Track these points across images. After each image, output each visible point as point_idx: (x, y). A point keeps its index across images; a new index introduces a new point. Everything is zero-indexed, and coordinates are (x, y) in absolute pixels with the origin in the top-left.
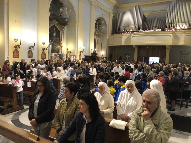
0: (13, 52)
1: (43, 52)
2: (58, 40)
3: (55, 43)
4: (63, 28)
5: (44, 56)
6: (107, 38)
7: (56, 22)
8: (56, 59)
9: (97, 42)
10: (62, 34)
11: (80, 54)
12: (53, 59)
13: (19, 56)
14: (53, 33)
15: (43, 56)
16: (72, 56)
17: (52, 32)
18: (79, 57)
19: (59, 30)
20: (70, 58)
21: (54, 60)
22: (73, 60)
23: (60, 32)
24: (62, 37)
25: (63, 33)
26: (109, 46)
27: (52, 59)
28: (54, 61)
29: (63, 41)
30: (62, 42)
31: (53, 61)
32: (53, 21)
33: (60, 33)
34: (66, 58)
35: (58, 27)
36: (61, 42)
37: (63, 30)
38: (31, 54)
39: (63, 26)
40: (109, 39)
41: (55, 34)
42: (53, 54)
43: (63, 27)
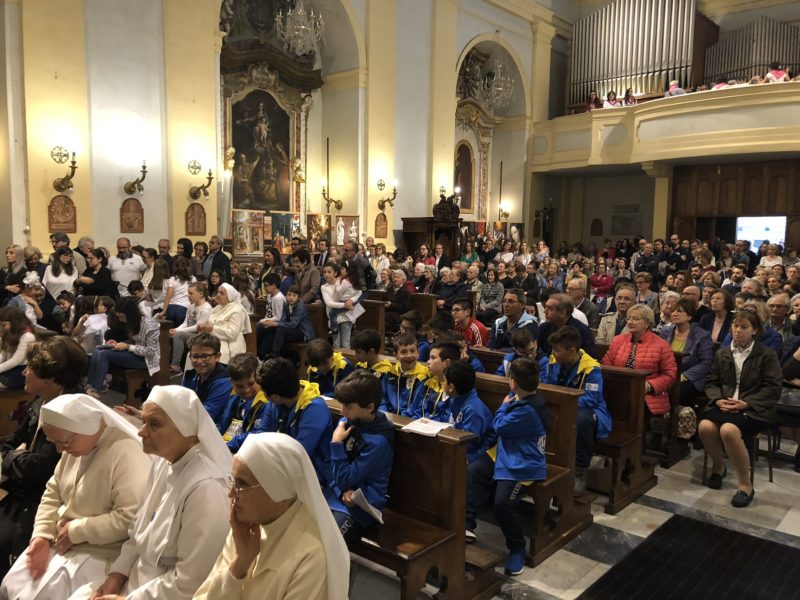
0: (50, 207)
1: (192, 206)
2: (280, 154)
3: (268, 167)
4: (303, 100)
5: (196, 222)
6: (527, 136)
7: (267, 75)
8: (257, 234)
9: (476, 156)
10: (299, 129)
11: (381, 212)
12: (246, 235)
13: (75, 223)
14: (255, 124)
15: (193, 221)
16: (341, 223)
17: (252, 119)
18: (376, 225)
19: (283, 108)
20: (328, 232)
21: (248, 241)
22: (346, 237)
23: (288, 118)
24: (299, 142)
25: (303, 123)
26: (537, 175)
27: (240, 234)
28: (248, 245)
29: (302, 156)
30: (300, 163)
31: (243, 245)
32: (254, 73)
33: (291, 120)
34: (309, 229)
35: (280, 98)
36: (294, 162)
37: (303, 107)
38: (137, 215)
39: (304, 91)
40: (534, 138)
41: (264, 128)
42: (245, 215)
43: (303, 95)
